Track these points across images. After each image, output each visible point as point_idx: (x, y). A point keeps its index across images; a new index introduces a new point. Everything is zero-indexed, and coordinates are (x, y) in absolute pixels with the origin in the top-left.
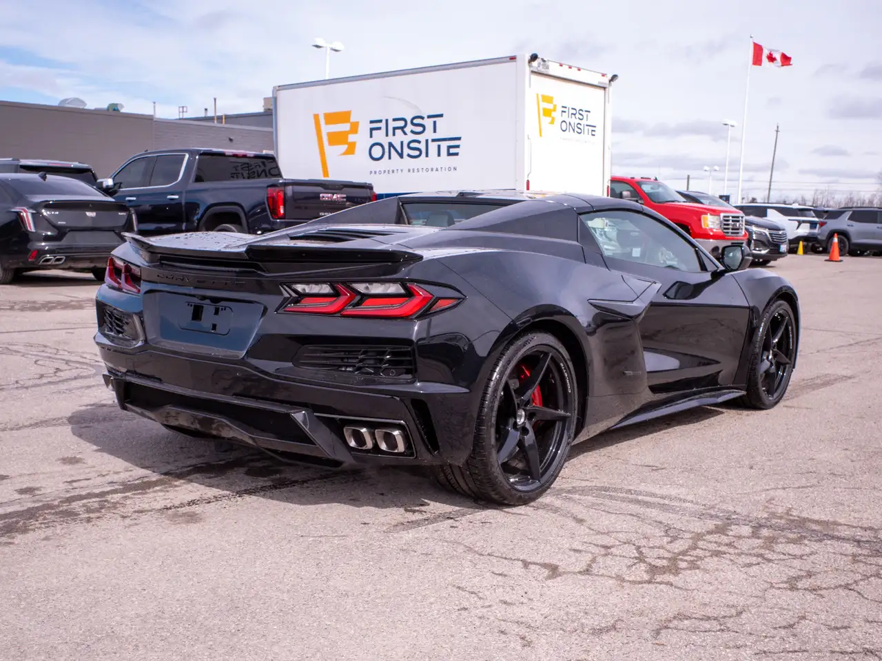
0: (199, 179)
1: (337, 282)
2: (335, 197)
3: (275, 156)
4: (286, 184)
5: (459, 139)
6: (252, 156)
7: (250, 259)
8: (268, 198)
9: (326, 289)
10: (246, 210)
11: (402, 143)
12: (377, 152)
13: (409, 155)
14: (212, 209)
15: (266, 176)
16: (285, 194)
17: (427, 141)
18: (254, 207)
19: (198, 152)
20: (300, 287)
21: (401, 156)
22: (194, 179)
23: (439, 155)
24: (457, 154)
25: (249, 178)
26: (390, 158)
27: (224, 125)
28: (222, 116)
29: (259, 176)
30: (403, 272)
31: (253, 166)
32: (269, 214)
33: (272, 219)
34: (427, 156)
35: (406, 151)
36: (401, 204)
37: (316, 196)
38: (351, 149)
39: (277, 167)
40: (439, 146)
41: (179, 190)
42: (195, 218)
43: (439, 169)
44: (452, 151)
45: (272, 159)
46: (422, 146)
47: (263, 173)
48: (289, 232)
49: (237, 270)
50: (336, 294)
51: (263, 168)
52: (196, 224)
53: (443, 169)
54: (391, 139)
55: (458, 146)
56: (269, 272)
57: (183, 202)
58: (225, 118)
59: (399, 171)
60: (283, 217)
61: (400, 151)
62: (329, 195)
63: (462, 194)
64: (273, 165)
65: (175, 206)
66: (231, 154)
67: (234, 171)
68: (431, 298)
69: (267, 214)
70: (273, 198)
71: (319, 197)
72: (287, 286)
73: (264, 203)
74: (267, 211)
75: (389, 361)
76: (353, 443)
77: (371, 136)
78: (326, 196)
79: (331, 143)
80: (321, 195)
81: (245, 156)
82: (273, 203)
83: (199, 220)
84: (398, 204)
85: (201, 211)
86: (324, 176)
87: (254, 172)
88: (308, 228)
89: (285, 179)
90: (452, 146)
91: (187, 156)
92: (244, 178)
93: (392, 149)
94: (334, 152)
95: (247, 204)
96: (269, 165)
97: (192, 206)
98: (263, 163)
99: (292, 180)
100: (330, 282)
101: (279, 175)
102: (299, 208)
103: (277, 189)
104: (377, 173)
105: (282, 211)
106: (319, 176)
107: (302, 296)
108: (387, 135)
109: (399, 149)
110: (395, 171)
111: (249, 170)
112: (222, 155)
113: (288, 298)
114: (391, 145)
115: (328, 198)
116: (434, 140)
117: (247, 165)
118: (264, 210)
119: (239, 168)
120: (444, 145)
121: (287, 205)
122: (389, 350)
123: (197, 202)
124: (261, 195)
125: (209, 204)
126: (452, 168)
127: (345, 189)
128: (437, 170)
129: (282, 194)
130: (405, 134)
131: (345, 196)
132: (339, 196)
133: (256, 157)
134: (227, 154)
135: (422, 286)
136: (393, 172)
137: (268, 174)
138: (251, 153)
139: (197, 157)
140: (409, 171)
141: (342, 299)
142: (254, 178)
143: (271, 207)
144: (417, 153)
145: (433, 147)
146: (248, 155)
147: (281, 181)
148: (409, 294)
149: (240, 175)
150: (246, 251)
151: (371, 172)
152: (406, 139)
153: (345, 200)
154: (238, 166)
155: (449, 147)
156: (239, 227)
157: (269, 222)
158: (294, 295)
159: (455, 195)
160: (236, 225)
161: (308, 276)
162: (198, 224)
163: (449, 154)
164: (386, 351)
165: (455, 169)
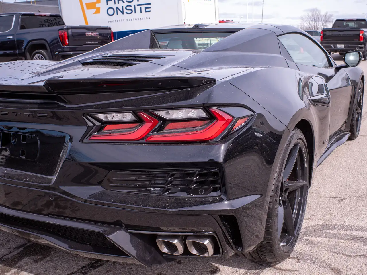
0: (22, 27)
1: (140, 111)
2: (93, 34)
3: (61, 15)
4: (68, 28)
5: (150, 4)
6: (49, 15)
7: (49, 92)
8: (59, 36)
9: (128, 117)
10: (49, 42)
11: (123, 7)
12: (111, 12)
13: (126, 13)
14: (31, 42)
15: (57, 25)
16: (68, 34)
17: (135, 6)
18: (52, 41)
19: (20, 14)
20: (101, 117)
21: (123, 13)
22: (20, 28)
23: (141, 12)
24: (150, 11)
25: (48, 27)
26: (117, 14)
27: (35, 5)
28: (34, 1)
29: (54, 25)
30: (200, 98)
31: (50, 21)
32: (61, 44)
33: (62, 46)
34: (135, 13)
35: (125, 11)
36: (153, 34)
37: (84, 34)
38: (98, 11)
39: (62, 21)
40: (141, 8)
41: (13, 34)
42: (23, 48)
43: (142, 19)
44: (147, 10)
45: (59, 17)
46: (133, 8)
47: (56, 24)
48: (80, 59)
49: (39, 101)
50: (140, 121)
51: (55, 21)
52: (23, 50)
53: (144, 19)
54: (117, 5)
55: (150, 8)
56: (71, 103)
57: (16, 40)
58: (36, 2)
59: (123, 21)
60: (68, 45)
61: (122, 11)
62: (90, 33)
63: (196, 26)
64: (60, 20)
65: (12, 41)
66: (38, 15)
67: (40, 23)
68: (232, 120)
69: (60, 44)
70: (62, 36)
71: (85, 34)
72: (90, 116)
73: (58, 39)
74: (59, 42)
75: (198, 183)
76: (165, 250)
77: (107, 4)
78: (89, 34)
79: (88, 8)
80: (86, 33)
81: (45, 16)
82: (62, 38)
83: (25, 48)
84: (151, 34)
85: (25, 44)
86: (86, 24)
87: (51, 24)
88: (94, 55)
89: (67, 26)
90: (147, 8)
91: (15, 16)
92: (46, 27)
93: (118, 10)
94: (90, 13)
95: (49, 39)
96: (58, 20)
97: (20, 42)
98: (55, 19)
99: (71, 26)
100: (133, 111)
101: (64, 24)
102: (75, 40)
103: (64, 31)
104: (112, 22)
105: (67, 42)
106: (83, 24)
107: (104, 124)
108: (115, 3)
109: (121, 10)
110: (121, 21)
111: (48, 23)
112: (34, 15)
113: (92, 127)
114: (117, 8)
115: (90, 34)
116: (138, 5)
117: (47, 21)
118: (58, 42)
119: (43, 22)
120: (143, 7)
121: (69, 39)
122: (197, 173)
123: (23, 39)
124: (56, 35)
125: (28, 41)
126: (148, 18)
127: (97, 30)
128: (141, 19)
129: (66, 34)
130: (124, 2)
131: (98, 33)
132: (95, 33)
133: (51, 16)
134: (36, 15)
135: (223, 109)
136: (119, 21)
137: (58, 24)
138: (48, 14)
139: (20, 17)
140: (127, 20)
141: (147, 126)
142: (51, 26)
143: (62, 40)
144: (130, 11)
145: (138, 8)
146: (47, 15)
147: (65, 27)
148: (212, 117)
149: (44, 25)
150: (44, 86)
151: (109, 22)
152: (125, 5)
153: (98, 35)
154: (42, 21)
155: (146, 8)
156: (46, 51)
157: (61, 48)
158: (98, 123)
159: (192, 26)
160: (45, 50)
161: (109, 105)
162: (25, 50)
163: (146, 12)
164: (195, 173)
165: (149, 18)
